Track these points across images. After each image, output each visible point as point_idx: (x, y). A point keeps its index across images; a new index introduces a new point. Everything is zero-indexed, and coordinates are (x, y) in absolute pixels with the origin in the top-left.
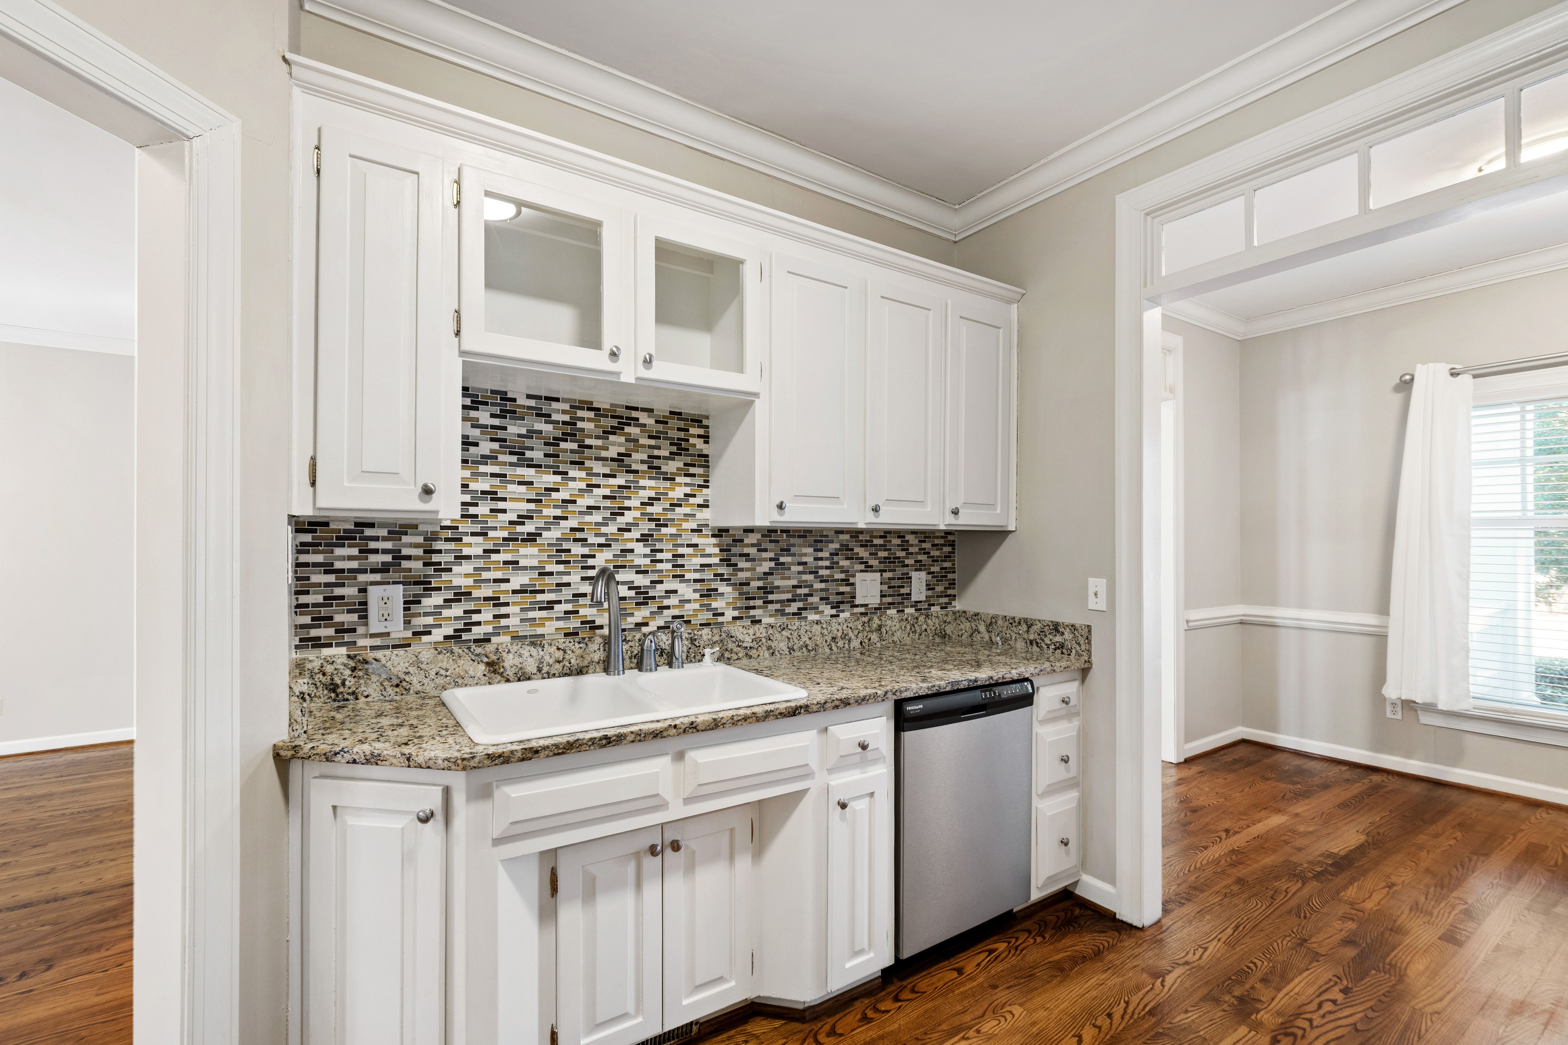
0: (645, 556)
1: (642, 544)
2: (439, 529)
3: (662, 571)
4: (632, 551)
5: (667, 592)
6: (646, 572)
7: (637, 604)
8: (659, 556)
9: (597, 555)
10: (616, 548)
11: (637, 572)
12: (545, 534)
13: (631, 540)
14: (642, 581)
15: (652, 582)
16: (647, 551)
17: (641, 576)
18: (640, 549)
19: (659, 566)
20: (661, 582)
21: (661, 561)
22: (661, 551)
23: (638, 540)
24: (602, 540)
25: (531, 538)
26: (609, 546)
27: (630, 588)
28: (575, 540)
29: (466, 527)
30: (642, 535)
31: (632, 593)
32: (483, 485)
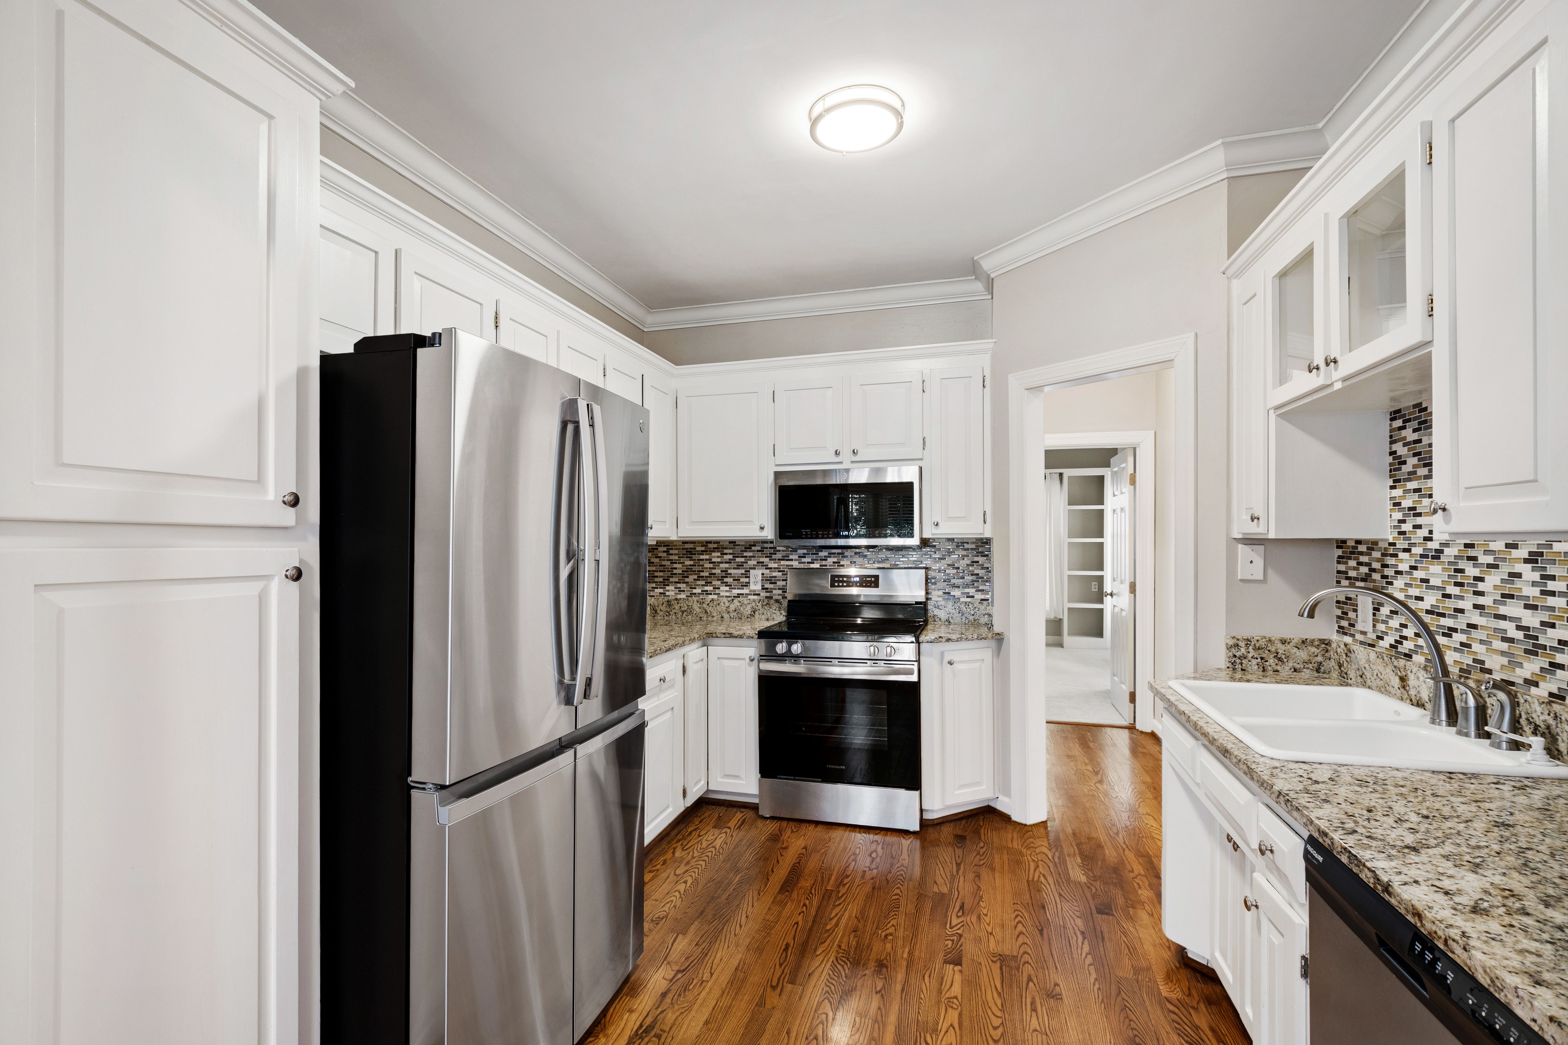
0: (1534, 584)
1: (1530, 566)
2: (1387, 546)
3: (1552, 609)
4: (1519, 575)
5: (1560, 642)
6: (1534, 607)
7: (1527, 651)
8: (1551, 586)
9: (1487, 578)
10: (1505, 569)
11: (1527, 606)
12: (1447, 551)
13: (1517, 560)
14: (1532, 619)
15: (1543, 623)
16: (1536, 576)
17: (1529, 612)
18: (1529, 574)
19: (1551, 601)
20: (1553, 626)
21: (1553, 594)
22: (1553, 578)
23: (1526, 561)
24: (1490, 559)
25: (1437, 555)
26: (1496, 567)
27: (1519, 628)
28: (1470, 558)
29: (1401, 544)
30: (1530, 553)
31: (1520, 635)
32: (1407, 503)
